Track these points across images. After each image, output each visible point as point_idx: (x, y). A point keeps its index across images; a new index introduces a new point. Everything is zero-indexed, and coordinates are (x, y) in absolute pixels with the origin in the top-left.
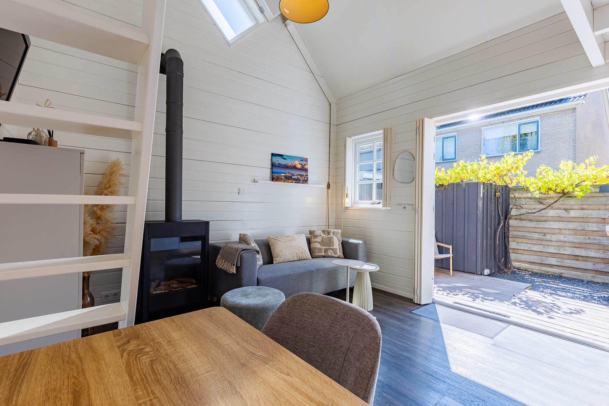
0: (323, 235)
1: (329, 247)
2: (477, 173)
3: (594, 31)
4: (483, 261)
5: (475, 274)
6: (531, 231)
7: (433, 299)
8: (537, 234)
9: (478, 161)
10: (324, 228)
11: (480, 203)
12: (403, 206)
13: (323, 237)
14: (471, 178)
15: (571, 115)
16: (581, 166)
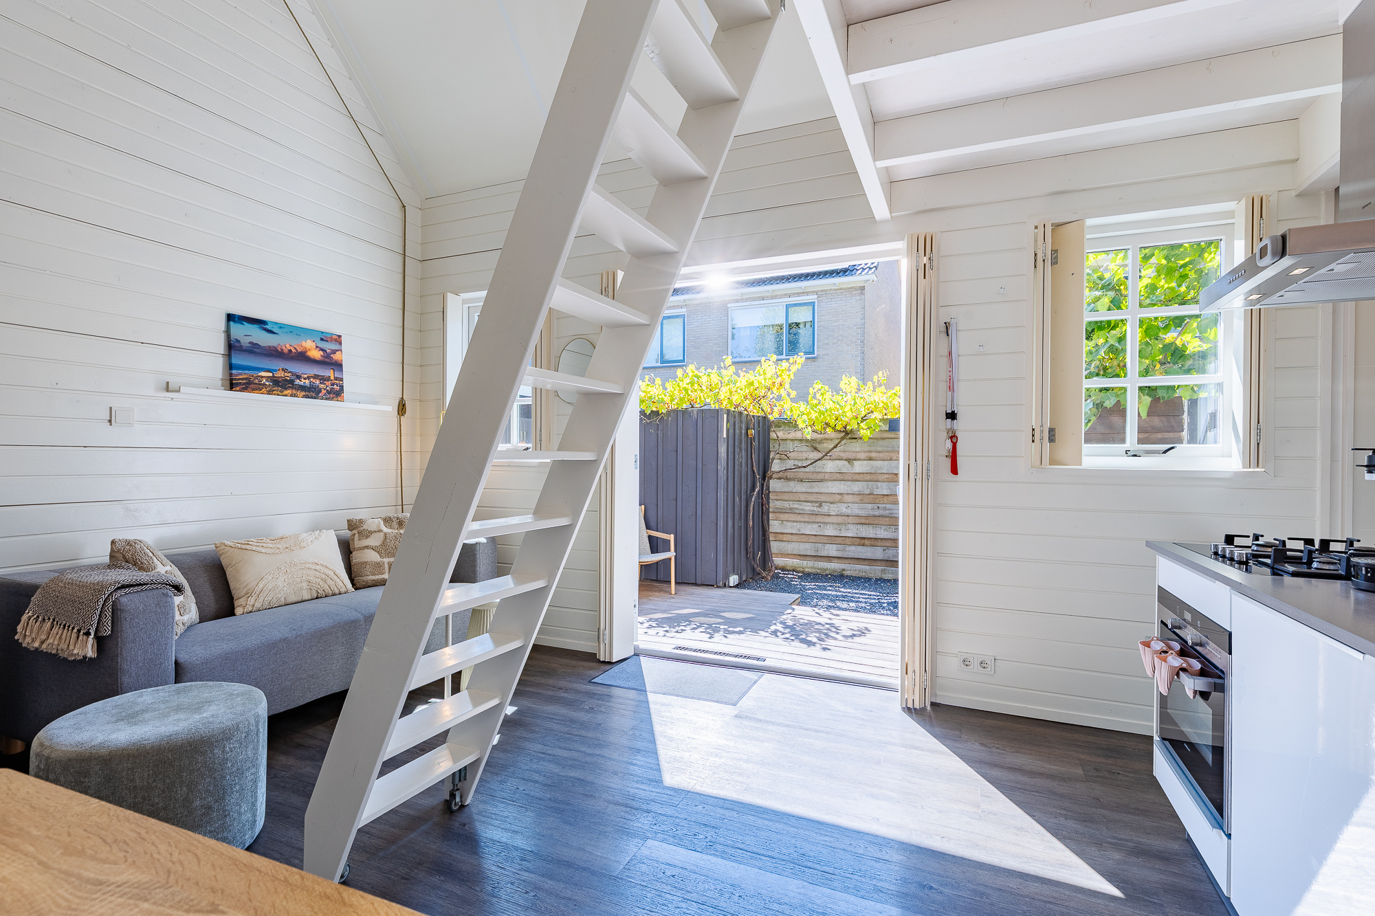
0: (385, 529)
2: (717, 391)
3: (875, 160)
4: (727, 561)
5: (713, 586)
6: (801, 499)
7: (636, 648)
8: (810, 504)
9: (719, 368)
10: (390, 512)
11: (723, 450)
13: (385, 534)
14: (708, 401)
15: (858, 298)
16: (868, 386)
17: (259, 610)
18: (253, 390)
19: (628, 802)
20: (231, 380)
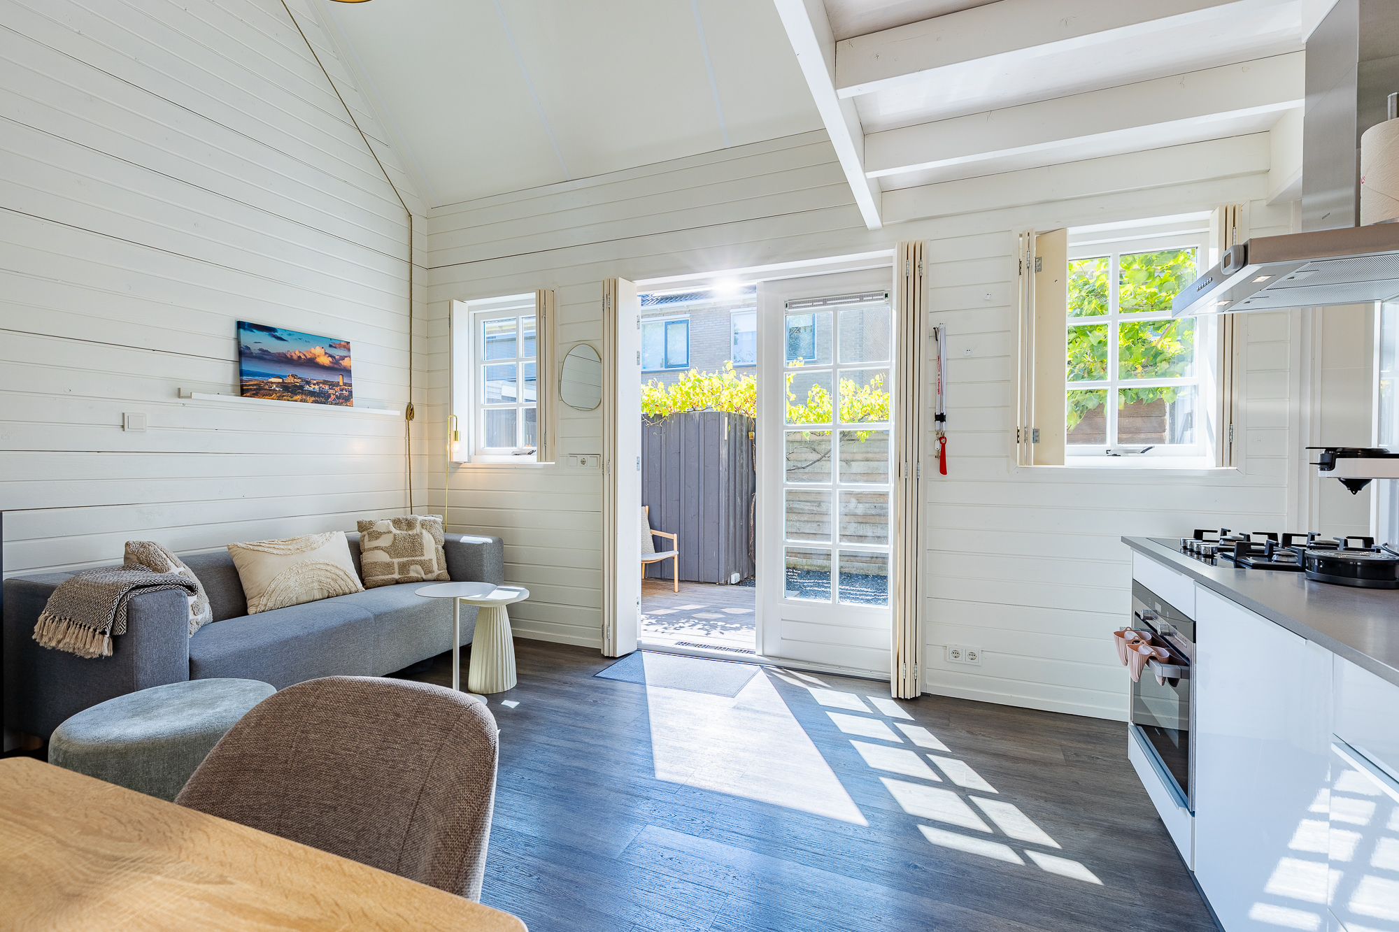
0: (395, 531)
1: (411, 558)
2: (718, 394)
3: (865, 172)
4: (728, 559)
5: (715, 583)
7: (639, 643)
9: (721, 373)
10: (400, 514)
11: (724, 452)
12: (580, 458)
13: (395, 535)
14: (709, 404)
17: (271, 610)
18: (264, 396)
19: (630, 790)
20: (242, 386)
